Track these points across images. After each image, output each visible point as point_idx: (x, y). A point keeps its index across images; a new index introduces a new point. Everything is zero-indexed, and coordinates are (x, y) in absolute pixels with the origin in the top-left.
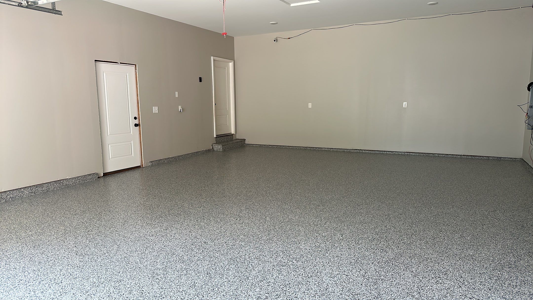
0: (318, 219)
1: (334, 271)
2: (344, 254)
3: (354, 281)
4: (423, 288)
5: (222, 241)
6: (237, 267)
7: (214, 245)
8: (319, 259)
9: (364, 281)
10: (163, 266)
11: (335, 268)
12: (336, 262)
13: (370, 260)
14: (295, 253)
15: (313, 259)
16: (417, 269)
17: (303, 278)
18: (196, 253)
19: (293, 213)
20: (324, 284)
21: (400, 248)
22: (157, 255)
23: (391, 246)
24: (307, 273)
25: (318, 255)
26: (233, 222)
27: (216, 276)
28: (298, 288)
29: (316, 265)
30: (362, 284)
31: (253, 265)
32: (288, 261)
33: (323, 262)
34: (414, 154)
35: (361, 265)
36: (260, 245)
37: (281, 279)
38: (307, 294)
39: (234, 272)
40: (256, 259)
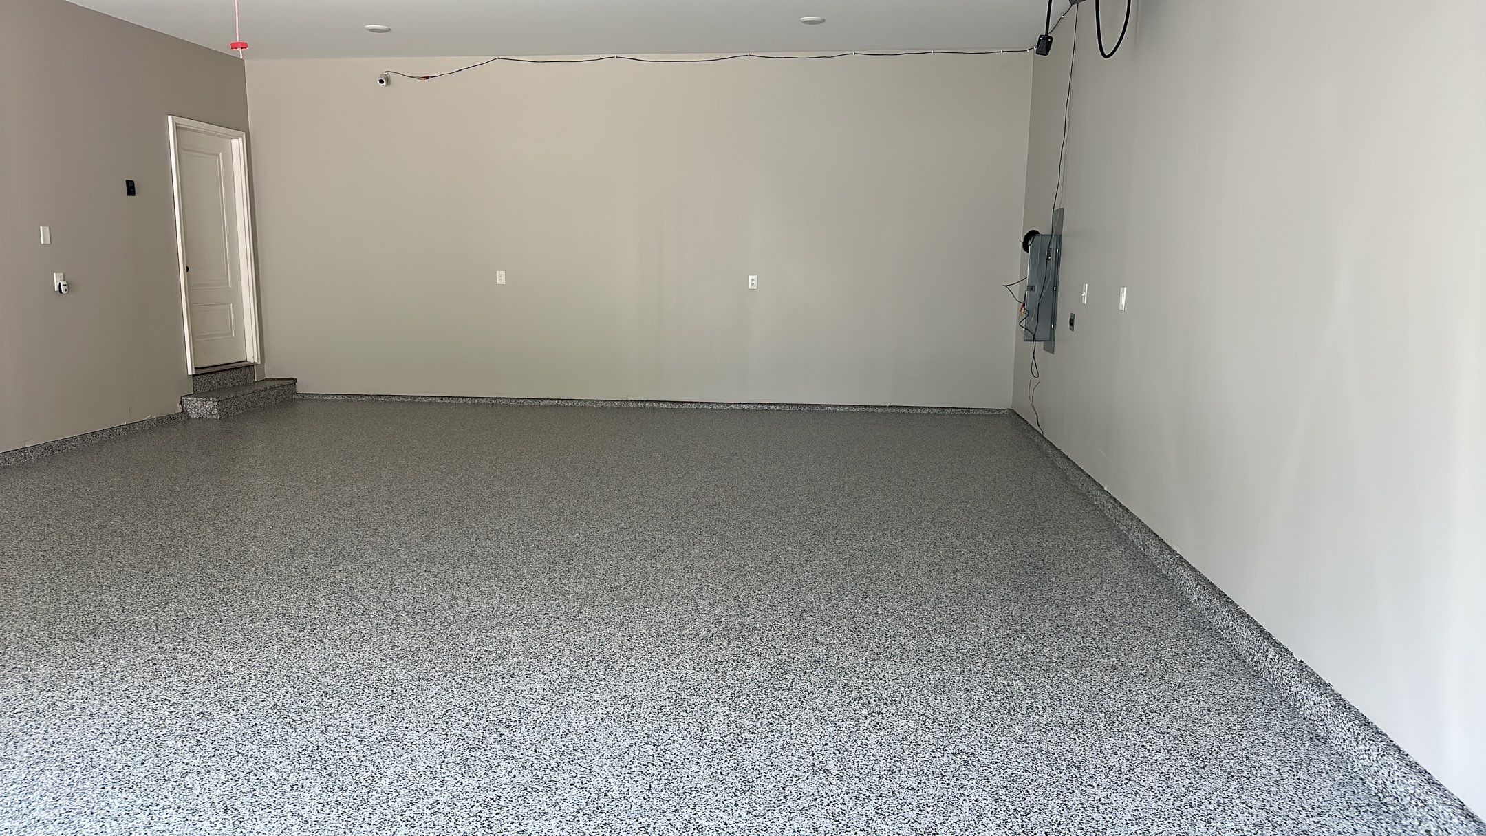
0: (557, 602)
1: (619, 740)
2: (642, 689)
3: (677, 755)
4: (846, 747)
5: (261, 704)
6: (324, 774)
7: (237, 717)
8: (574, 713)
9: (703, 751)
10: (56, 811)
11: (622, 730)
12: (622, 712)
13: (710, 692)
14: (503, 706)
15: (558, 715)
16: (826, 700)
17: (534, 773)
18: (173, 751)
19: (480, 591)
20: (596, 780)
21: (778, 651)
23: (756, 650)
24: (545, 756)
25: (571, 702)
26: (291, 640)
27: (257, 813)
28: (526, 804)
29: (567, 732)
30: (698, 761)
31: (377, 761)
32: (485, 734)
33: (586, 720)
34: (778, 408)
35: (689, 710)
36: (390, 698)
37: (471, 787)
38: (552, 816)
39: (318, 792)
40: (384, 743)
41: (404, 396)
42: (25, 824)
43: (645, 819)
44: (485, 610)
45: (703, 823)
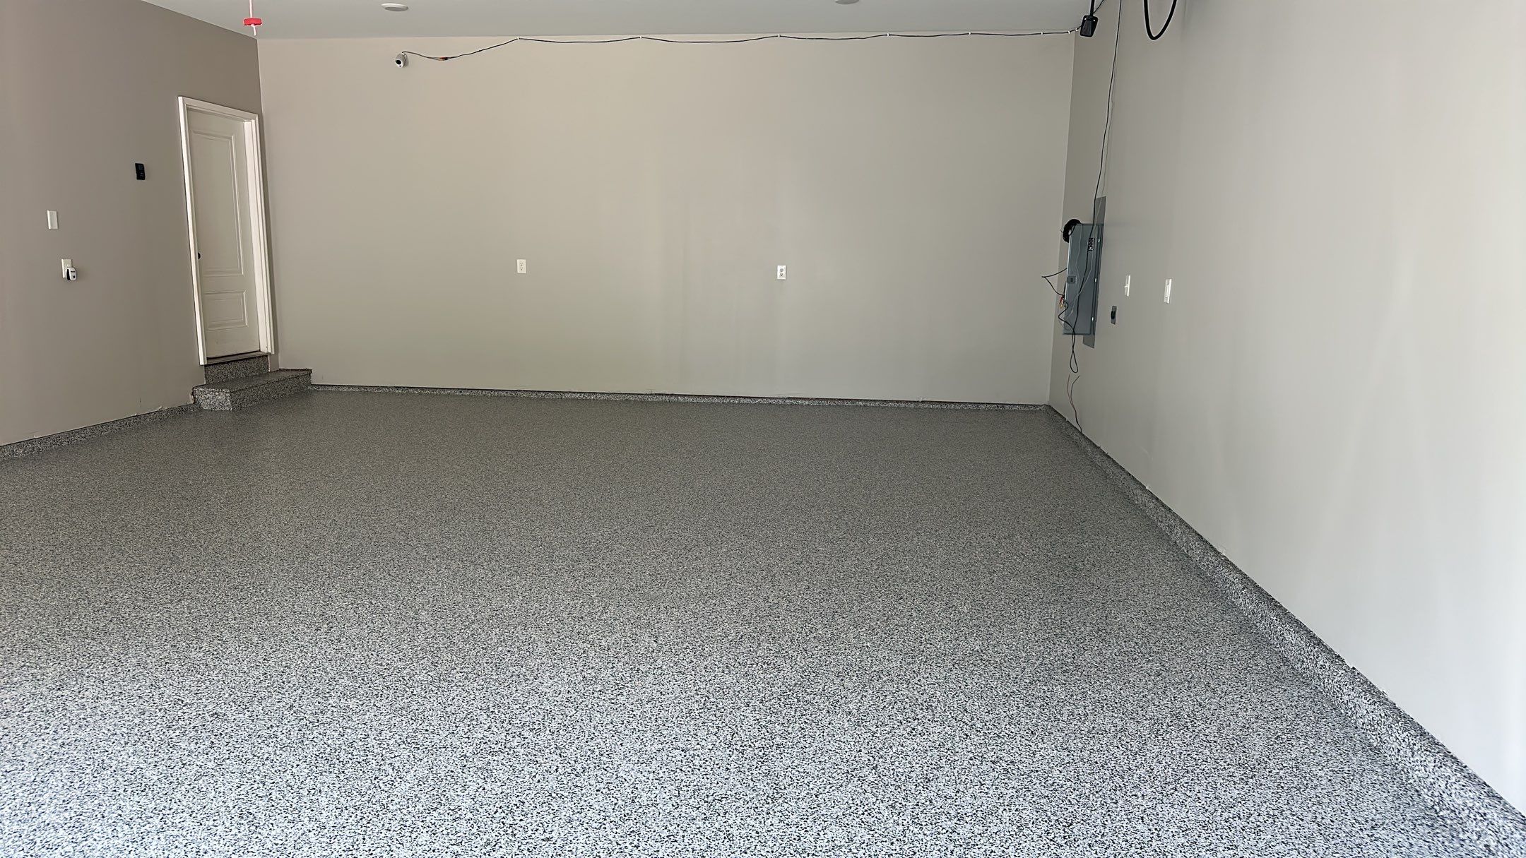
0: (581, 601)
1: (646, 744)
2: (669, 691)
3: (707, 761)
4: (881, 753)
5: (278, 705)
6: (342, 778)
7: (252, 718)
8: (599, 716)
9: (733, 757)
10: (66, 815)
11: (649, 734)
12: (649, 716)
13: (740, 696)
14: (526, 708)
15: (583, 718)
16: (859, 704)
17: (559, 778)
18: (187, 753)
19: (502, 590)
20: (623, 786)
21: (810, 653)
22: (38, 779)
23: (786, 652)
24: (570, 761)
25: (596, 705)
26: (307, 639)
27: (273, 818)
28: (550, 811)
29: (592, 736)
30: (728, 766)
31: (396, 766)
32: (509, 737)
33: (612, 723)
34: (807, 402)
35: (718, 715)
36: (410, 699)
37: (494, 792)
38: (578, 823)
39: (336, 796)
40: (404, 746)
41: (422, 389)
42: (34, 827)
43: (673, 827)
44: (507, 609)
45: (734, 831)
